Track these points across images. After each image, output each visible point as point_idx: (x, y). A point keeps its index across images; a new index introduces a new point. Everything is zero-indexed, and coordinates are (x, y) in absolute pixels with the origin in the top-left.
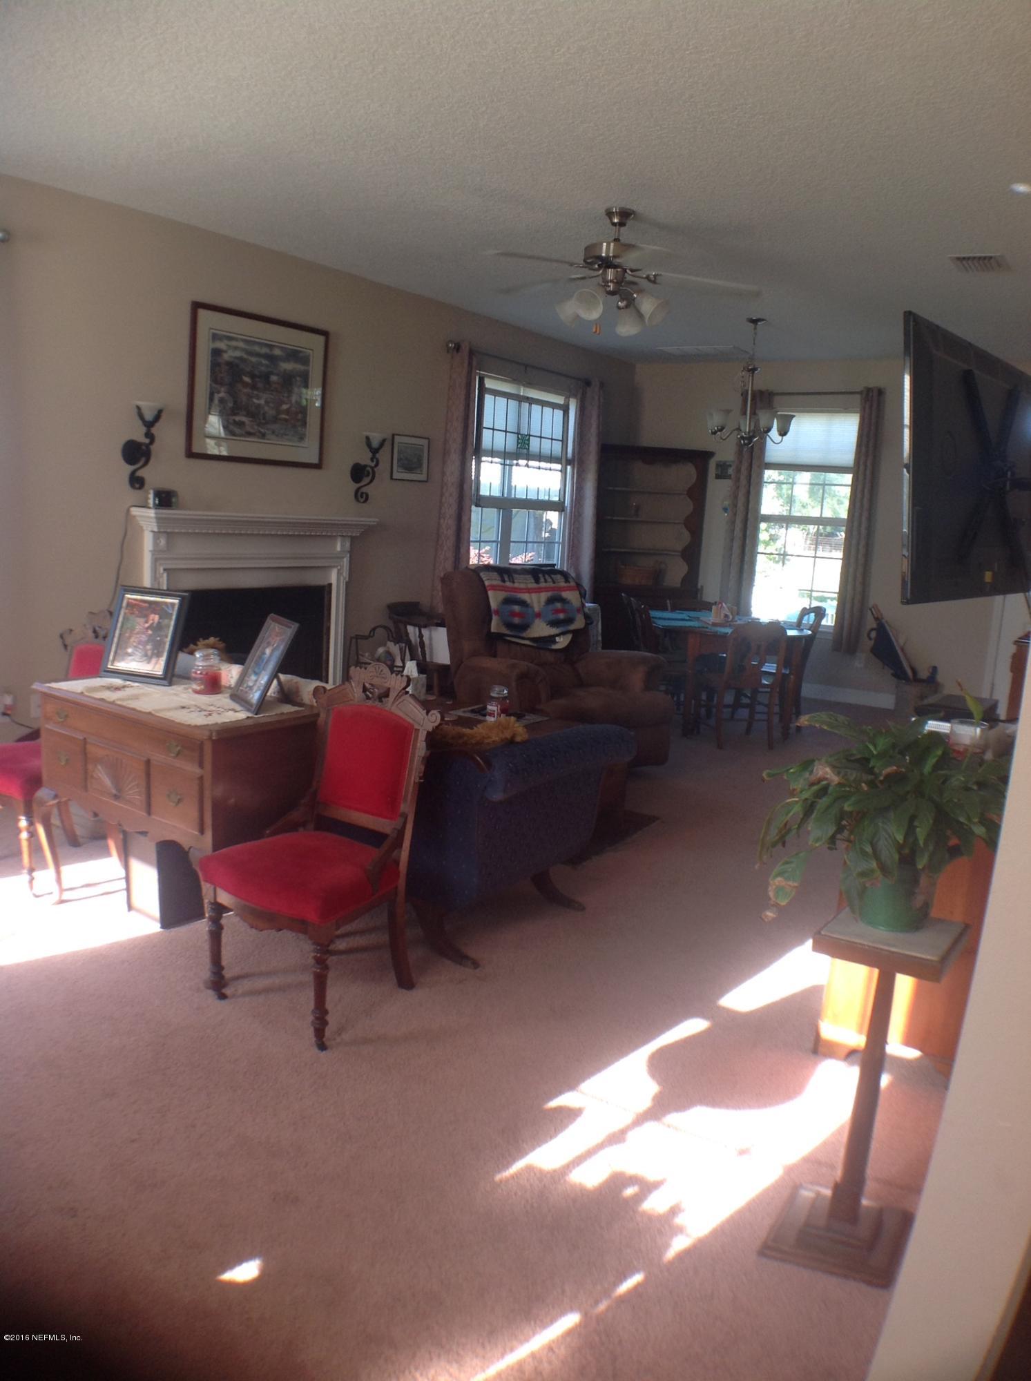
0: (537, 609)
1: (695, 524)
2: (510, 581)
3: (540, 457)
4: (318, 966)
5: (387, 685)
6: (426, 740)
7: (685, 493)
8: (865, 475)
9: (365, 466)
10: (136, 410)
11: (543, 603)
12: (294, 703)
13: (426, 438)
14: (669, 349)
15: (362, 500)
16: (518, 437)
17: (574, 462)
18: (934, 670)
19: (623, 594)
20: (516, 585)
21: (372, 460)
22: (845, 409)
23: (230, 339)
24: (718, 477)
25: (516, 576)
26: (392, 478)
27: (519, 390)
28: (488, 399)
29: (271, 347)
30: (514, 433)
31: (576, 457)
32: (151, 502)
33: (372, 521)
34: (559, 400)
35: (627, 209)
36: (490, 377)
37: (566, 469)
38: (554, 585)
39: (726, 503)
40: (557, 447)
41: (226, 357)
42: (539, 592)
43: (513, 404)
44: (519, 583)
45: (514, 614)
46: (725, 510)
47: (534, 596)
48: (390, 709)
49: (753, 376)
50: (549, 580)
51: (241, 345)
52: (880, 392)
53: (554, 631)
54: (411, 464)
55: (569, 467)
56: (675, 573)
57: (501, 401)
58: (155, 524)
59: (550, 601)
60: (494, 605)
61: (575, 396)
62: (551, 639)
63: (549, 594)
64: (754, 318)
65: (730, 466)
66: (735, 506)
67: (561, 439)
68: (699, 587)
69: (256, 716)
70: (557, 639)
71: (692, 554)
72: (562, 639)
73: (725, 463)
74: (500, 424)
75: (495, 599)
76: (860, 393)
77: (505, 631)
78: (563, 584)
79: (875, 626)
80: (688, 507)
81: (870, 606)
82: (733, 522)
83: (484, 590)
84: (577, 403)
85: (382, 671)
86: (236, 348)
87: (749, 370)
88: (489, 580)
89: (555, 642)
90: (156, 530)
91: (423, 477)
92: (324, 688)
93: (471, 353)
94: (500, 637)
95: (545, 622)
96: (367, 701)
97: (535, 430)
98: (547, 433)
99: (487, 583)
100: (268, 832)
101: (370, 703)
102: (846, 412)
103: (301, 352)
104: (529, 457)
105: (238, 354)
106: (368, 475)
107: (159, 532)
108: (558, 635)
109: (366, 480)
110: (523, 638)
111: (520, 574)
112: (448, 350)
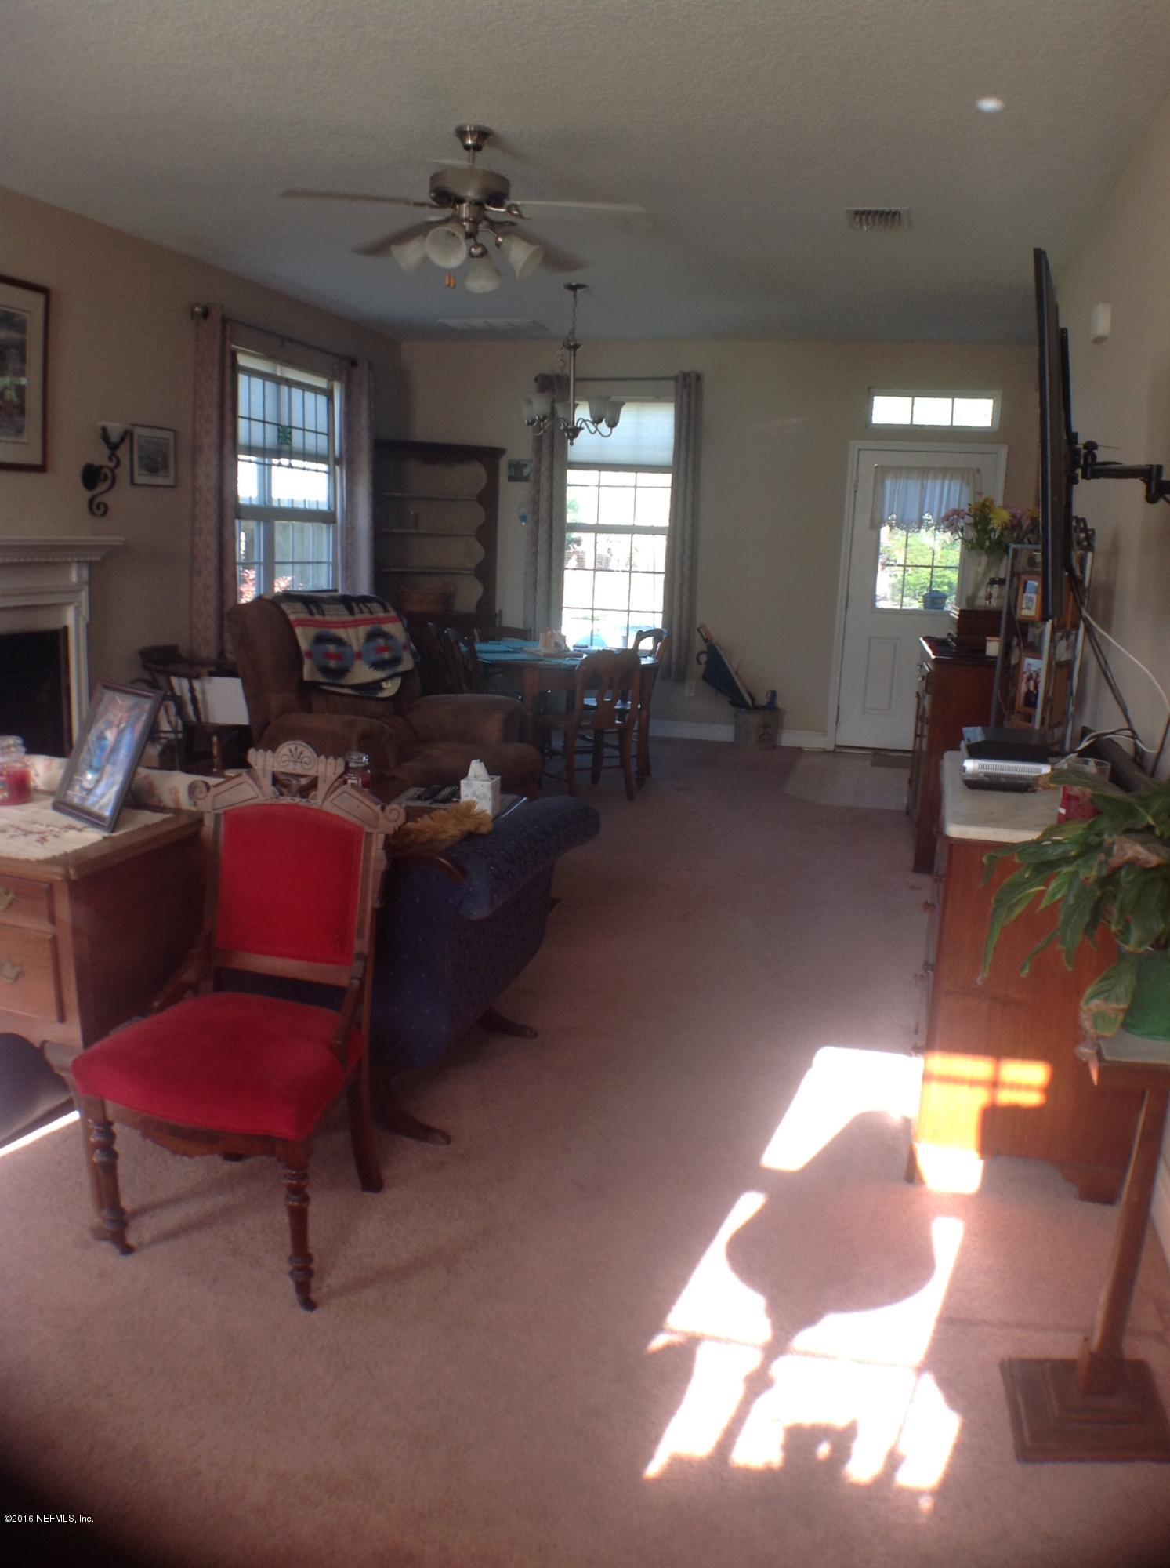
0: (356, 648)
1: (488, 535)
2: (319, 614)
3: (305, 456)
4: (295, 1198)
5: (312, 773)
6: (384, 849)
7: (476, 498)
8: (686, 474)
9: (101, 468)
11: (362, 641)
12: (158, 808)
13: (169, 430)
14: (452, 322)
15: (99, 513)
16: (279, 429)
17: (341, 461)
18: (773, 695)
19: (430, 624)
20: (328, 618)
21: (110, 459)
22: (657, 398)
24: (511, 479)
25: (325, 607)
26: (132, 482)
27: (276, 370)
28: (243, 379)
30: (275, 424)
31: (344, 455)
33: (116, 539)
34: (321, 383)
35: (486, 128)
36: (242, 352)
37: (334, 470)
38: (371, 616)
39: (524, 511)
40: (323, 441)
42: (357, 626)
43: (270, 386)
44: (331, 615)
45: (329, 656)
46: (523, 518)
47: (351, 631)
48: (321, 807)
49: (574, 355)
50: (366, 610)
52: (699, 378)
53: (379, 675)
54: (155, 463)
55: (337, 468)
56: (468, 597)
57: (257, 383)
59: (371, 636)
60: (304, 644)
61: (339, 379)
62: (376, 685)
63: (369, 628)
64: (574, 284)
65: (525, 466)
66: (536, 513)
67: (326, 432)
68: (497, 611)
69: (114, 835)
70: (384, 685)
71: (486, 572)
72: (389, 684)
73: (519, 462)
74: (257, 414)
75: (304, 638)
76: (676, 379)
77: (320, 678)
78: (382, 615)
79: (704, 647)
80: (479, 516)
81: (698, 625)
82: (534, 534)
83: (290, 627)
84: (342, 386)
85: (301, 753)
87: (570, 348)
88: (294, 612)
89: (381, 689)
91: (169, 481)
92: (206, 784)
93: (225, 320)
94: (314, 685)
95: (368, 664)
96: (282, 798)
97: (297, 422)
98: (310, 425)
99: (292, 617)
100: (156, 1004)
101: (286, 800)
102: (657, 402)
104: (291, 455)
106: (106, 478)
108: (385, 680)
109: (103, 487)
110: (343, 686)
111: (329, 604)
112: (193, 314)
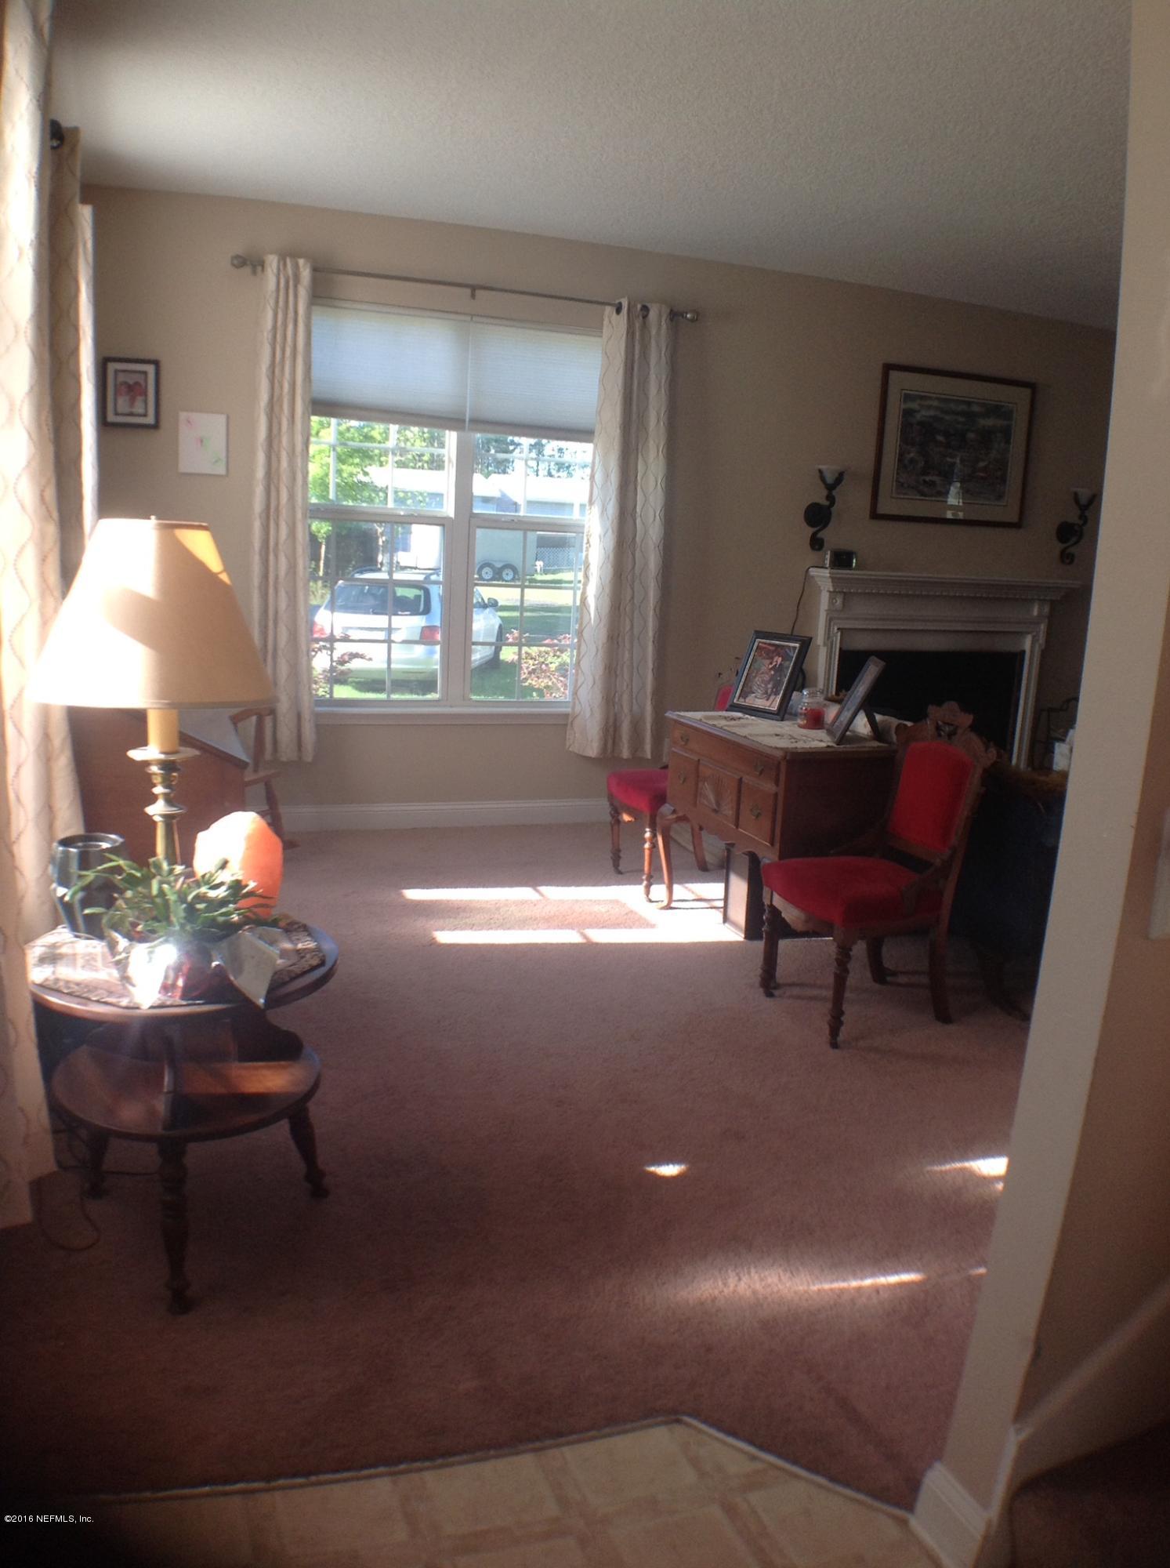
4: (839, 968)
5: (956, 723)
6: (982, 777)
9: (1072, 525)
10: (818, 474)
15: (1068, 561)
21: (1079, 517)
23: (922, 398)
29: (969, 404)
32: (827, 562)
33: (1076, 583)
41: (918, 417)
51: (935, 403)
58: (831, 584)
69: (837, 746)
86: (929, 407)
90: (831, 590)
96: (939, 738)
103: (1003, 406)
105: (932, 413)
106: (1075, 534)
107: (834, 592)
109: (1073, 540)
